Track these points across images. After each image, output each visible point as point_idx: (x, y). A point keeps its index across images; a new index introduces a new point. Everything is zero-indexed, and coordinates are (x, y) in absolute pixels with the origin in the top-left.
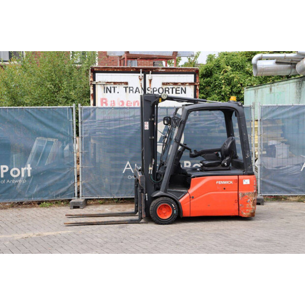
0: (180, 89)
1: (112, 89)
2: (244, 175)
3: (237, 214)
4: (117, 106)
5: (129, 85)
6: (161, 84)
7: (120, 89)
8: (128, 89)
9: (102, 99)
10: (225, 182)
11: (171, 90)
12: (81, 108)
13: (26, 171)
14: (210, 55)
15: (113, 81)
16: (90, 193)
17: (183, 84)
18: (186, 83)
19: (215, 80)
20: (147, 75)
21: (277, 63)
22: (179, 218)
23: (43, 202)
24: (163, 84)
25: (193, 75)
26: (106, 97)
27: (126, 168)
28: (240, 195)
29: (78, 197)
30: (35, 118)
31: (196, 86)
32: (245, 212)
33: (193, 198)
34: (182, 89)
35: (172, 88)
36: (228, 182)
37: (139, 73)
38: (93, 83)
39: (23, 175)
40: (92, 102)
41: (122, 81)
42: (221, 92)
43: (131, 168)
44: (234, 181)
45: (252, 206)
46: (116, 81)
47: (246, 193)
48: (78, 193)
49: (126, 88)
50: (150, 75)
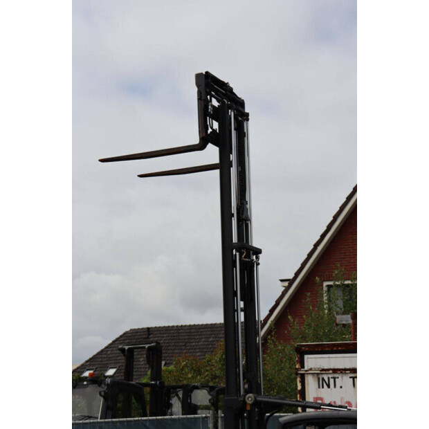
7: (345, 380)
9: (315, 399)
38: (299, 372)
49: (353, 378)
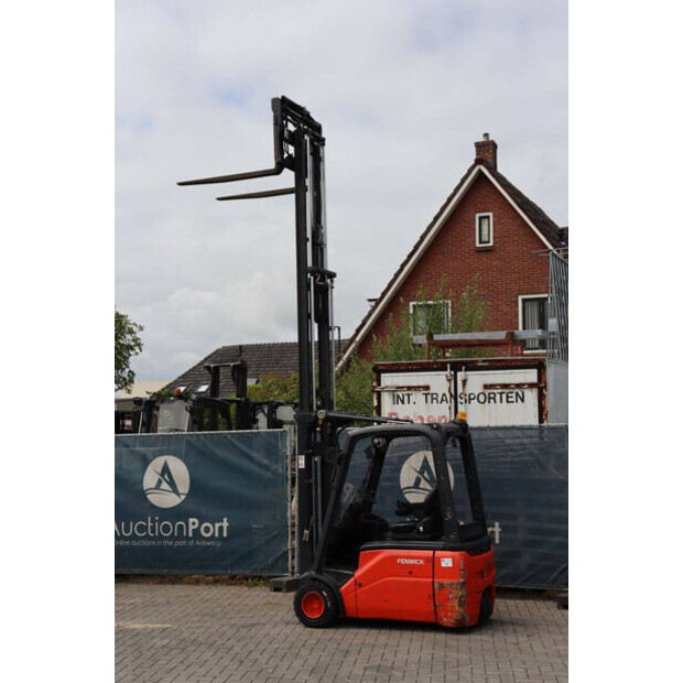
0: (514, 395)
1: (406, 397)
3: (433, 620)
5: (431, 391)
6: (481, 387)
7: (418, 397)
8: (429, 397)
9: (391, 414)
10: (412, 562)
11: (498, 397)
13: (221, 528)
15: (406, 384)
17: (519, 386)
18: (523, 384)
20: (459, 374)
24: (486, 387)
25: (535, 371)
26: (397, 411)
28: (436, 585)
29: (292, 572)
31: (540, 389)
33: (360, 585)
34: (517, 394)
35: (501, 394)
36: (416, 562)
37: (446, 370)
38: (376, 390)
39: (217, 535)
41: (421, 384)
46: (411, 384)
47: (446, 582)
49: (426, 395)
50: (463, 373)
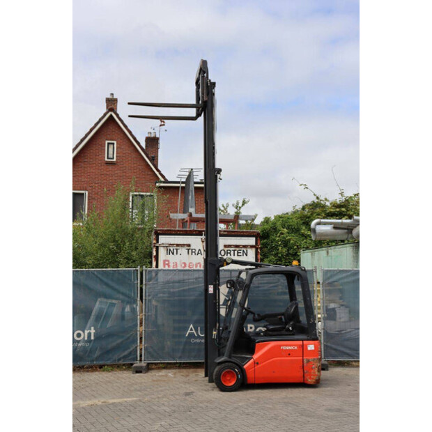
0: (242, 252)
1: (175, 251)
2: (308, 340)
3: (302, 381)
4: (179, 268)
5: (192, 247)
6: (223, 246)
7: (183, 251)
8: (190, 251)
9: (165, 261)
11: (232, 253)
12: (146, 270)
13: (89, 335)
14: (266, 218)
15: (176, 243)
16: (152, 357)
17: (245, 246)
18: (247, 246)
19: (272, 242)
21: (335, 228)
22: (244, 384)
23: (104, 366)
24: (225, 246)
25: (254, 238)
26: (169, 259)
27: (189, 331)
28: (305, 360)
29: (141, 360)
30: (101, 280)
31: (257, 249)
32: (310, 378)
33: (257, 364)
34: (243, 251)
35: (234, 251)
36: (292, 348)
37: (202, 235)
38: (156, 245)
39: (86, 338)
40: (154, 264)
41: (185, 243)
42: (277, 253)
43: (194, 331)
44: (299, 346)
45: (317, 373)
46: (179, 243)
47: (311, 358)
48: (141, 356)
49: (188, 250)
